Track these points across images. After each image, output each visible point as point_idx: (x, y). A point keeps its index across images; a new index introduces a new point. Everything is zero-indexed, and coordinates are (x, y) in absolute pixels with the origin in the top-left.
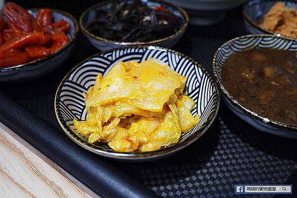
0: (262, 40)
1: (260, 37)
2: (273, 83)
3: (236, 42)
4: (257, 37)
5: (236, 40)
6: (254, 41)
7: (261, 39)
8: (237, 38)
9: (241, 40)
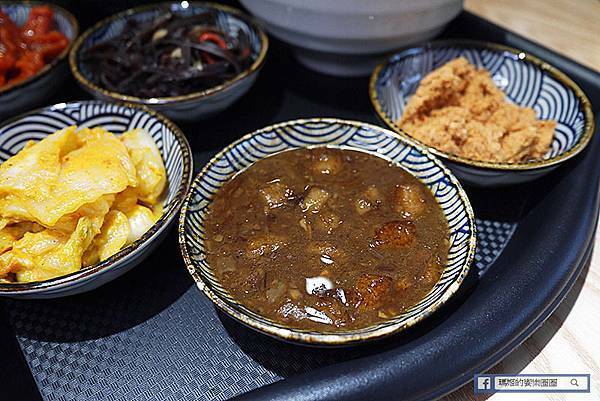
0: (356, 133)
1: (351, 126)
2: (303, 223)
3: (298, 128)
4: (346, 125)
5: (297, 124)
6: (340, 132)
7: (353, 130)
8: (301, 121)
9: (308, 125)
